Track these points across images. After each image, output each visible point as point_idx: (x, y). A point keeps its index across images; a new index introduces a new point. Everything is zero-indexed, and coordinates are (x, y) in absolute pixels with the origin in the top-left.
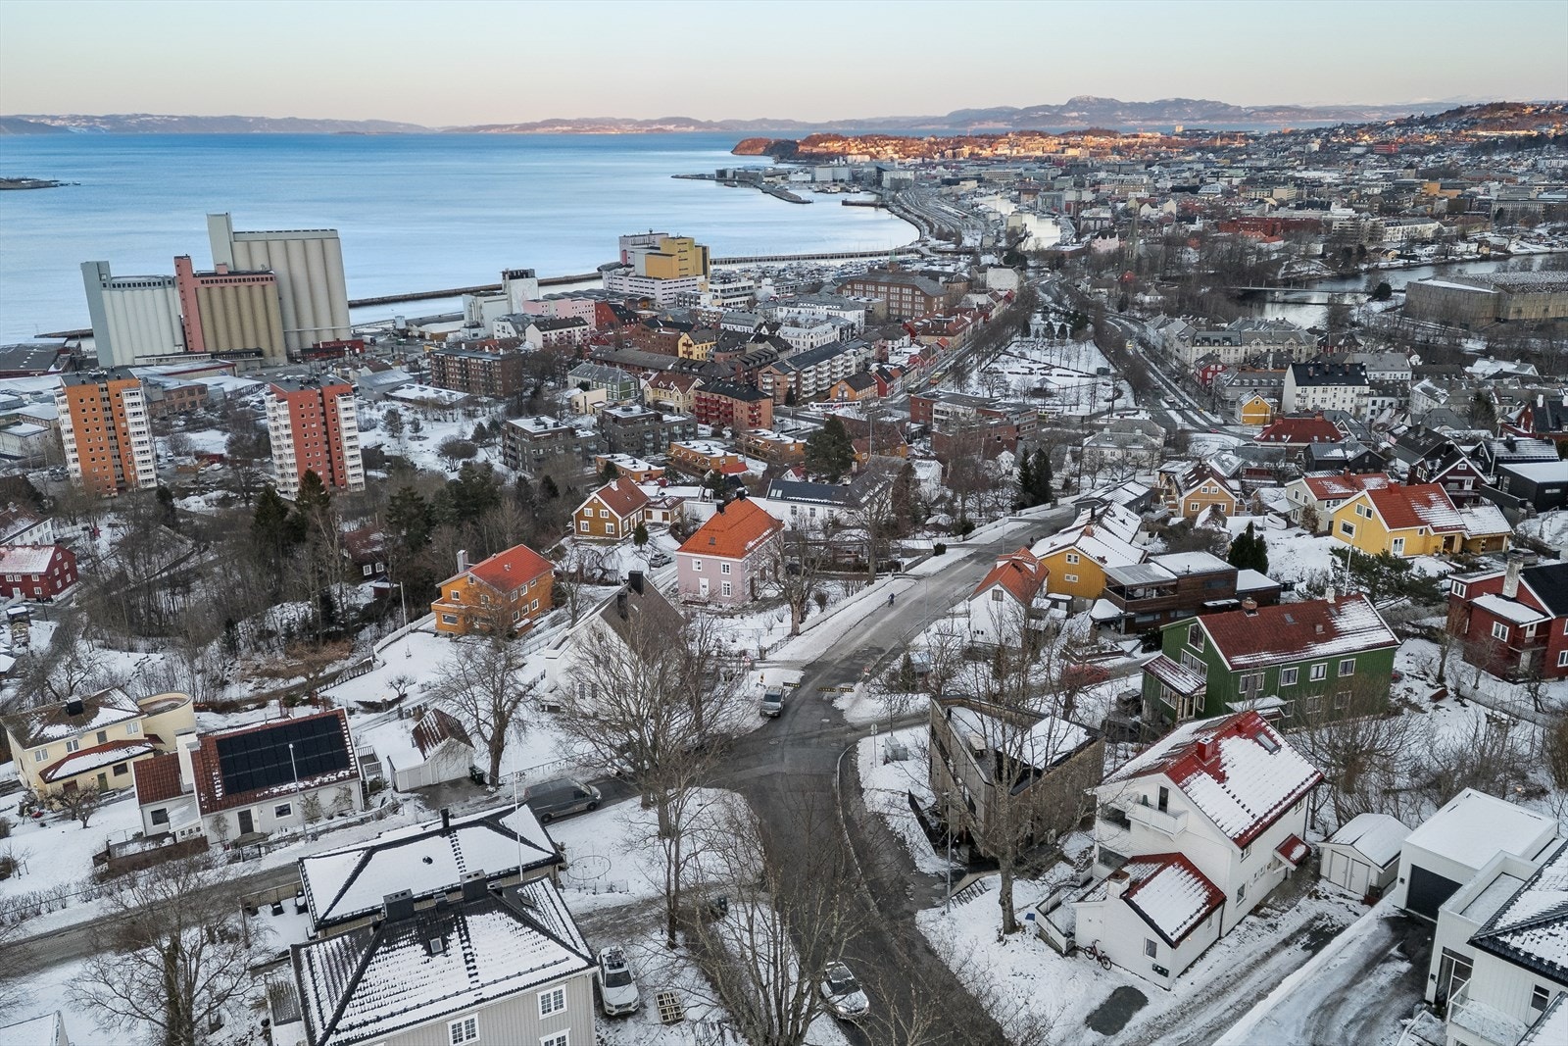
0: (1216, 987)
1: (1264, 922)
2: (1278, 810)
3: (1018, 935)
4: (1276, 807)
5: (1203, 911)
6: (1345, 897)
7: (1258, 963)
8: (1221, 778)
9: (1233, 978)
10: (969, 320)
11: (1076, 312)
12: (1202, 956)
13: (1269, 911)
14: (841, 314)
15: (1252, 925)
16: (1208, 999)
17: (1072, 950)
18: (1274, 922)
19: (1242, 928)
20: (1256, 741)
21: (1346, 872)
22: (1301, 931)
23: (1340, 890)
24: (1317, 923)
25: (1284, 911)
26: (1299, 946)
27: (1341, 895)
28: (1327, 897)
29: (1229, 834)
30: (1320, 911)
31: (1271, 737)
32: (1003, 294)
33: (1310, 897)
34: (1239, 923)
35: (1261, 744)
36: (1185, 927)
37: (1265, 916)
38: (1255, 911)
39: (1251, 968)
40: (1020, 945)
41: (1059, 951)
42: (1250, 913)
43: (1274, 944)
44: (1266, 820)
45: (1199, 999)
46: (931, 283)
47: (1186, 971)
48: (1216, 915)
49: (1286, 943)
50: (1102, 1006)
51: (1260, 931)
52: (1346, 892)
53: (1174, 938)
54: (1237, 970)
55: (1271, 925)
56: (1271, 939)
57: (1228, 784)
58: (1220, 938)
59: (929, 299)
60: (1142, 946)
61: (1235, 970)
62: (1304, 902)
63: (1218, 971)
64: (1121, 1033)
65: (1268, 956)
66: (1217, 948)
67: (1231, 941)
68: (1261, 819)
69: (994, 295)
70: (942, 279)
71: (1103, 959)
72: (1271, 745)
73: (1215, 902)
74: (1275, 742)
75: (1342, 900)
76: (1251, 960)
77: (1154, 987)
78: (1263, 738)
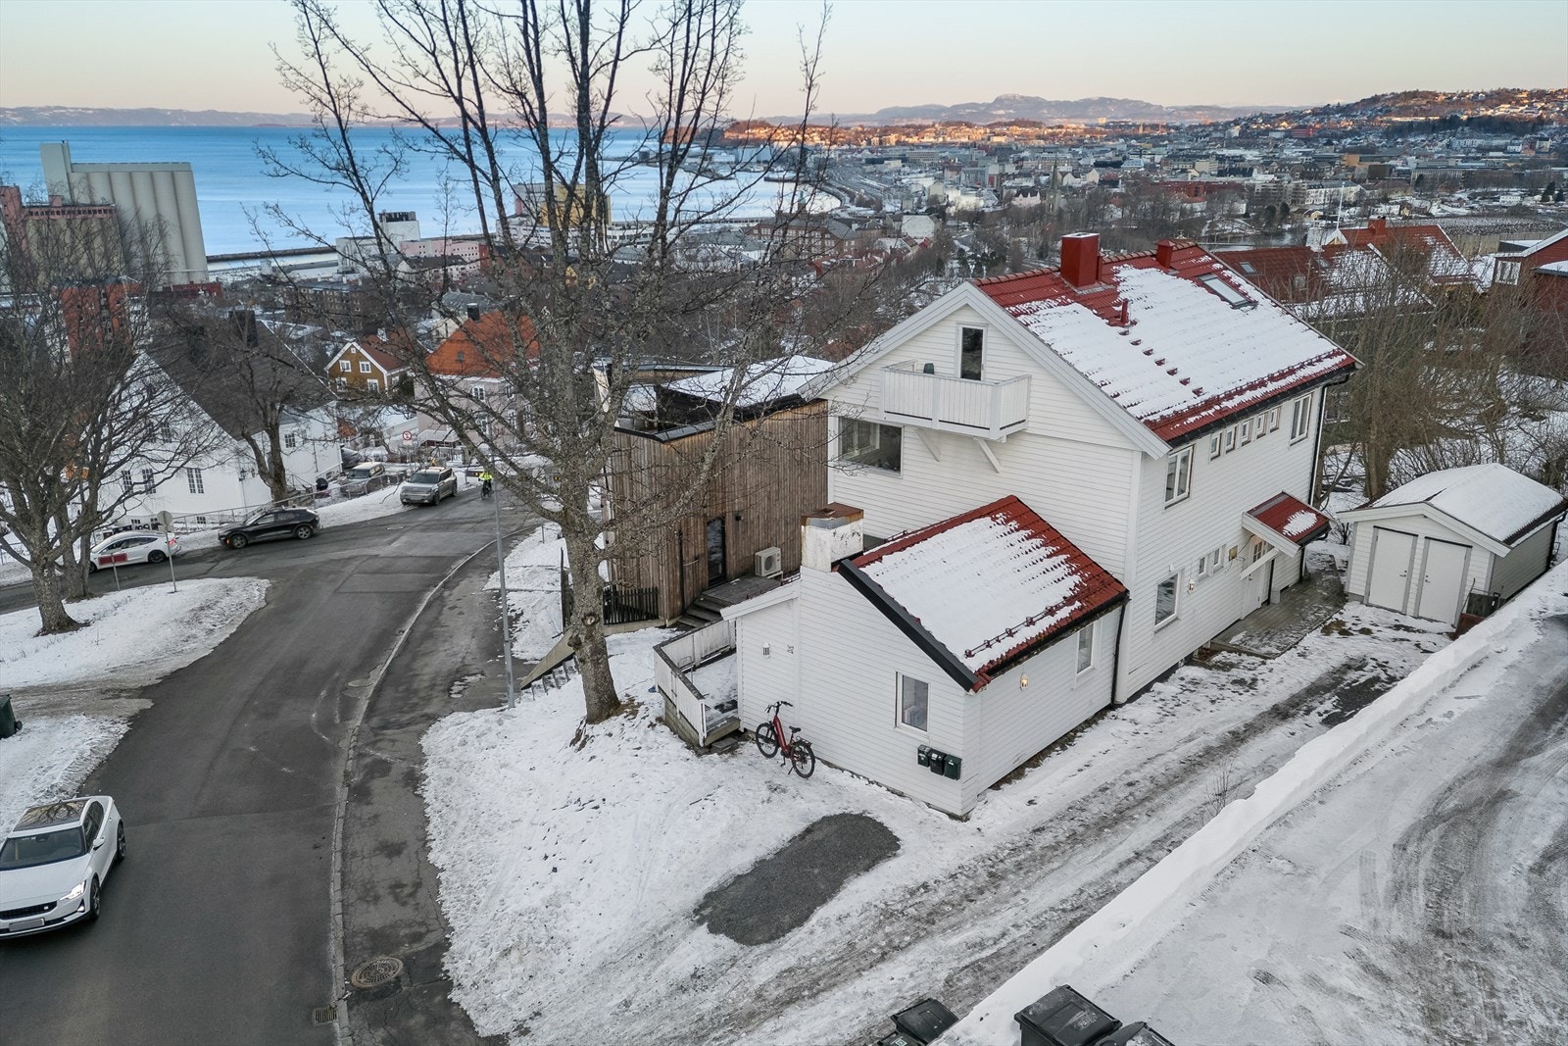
0: (1096, 809)
1: (1223, 677)
2: (1259, 393)
3: (614, 723)
4: (1252, 387)
5: (1064, 613)
6: (1408, 629)
7: (1209, 755)
8: (1120, 319)
9: (1144, 787)
10: (879, 259)
11: (993, 254)
12: (1065, 741)
13: (1233, 658)
14: (744, 253)
15: (1195, 682)
16: (1074, 838)
17: (726, 738)
18: (1247, 676)
19: (1169, 689)
20: (1202, 284)
21: (1408, 575)
22: (1315, 690)
23: (1392, 618)
24: (1352, 675)
25: (1266, 657)
26: (1314, 718)
27: (1398, 627)
28: (1366, 631)
29: (1136, 411)
30: (1354, 653)
31: (1236, 287)
32: (919, 241)
33: (1327, 631)
34: (1164, 678)
35: (1213, 292)
36: (1009, 644)
37: (1226, 667)
38: (1202, 657)
39: (1192, 766)
40: (612, 743)
41: (692, 745)
42: (1189, 661)
43: (1250, 715)
44: (1229, 404)
45: (1047, 839)
46: (843, 228)
47: (1018, 773)
48: (1102, 628)
49: (1281, 713)
50: (760, 865)
51: (1214, 692)
52: (1409, 621)
53: (974, 665)
54: (1156, 769)
55: (1241, 682)
56: (1241, 708)
57: (1135, 333)
58: (1113, 706)
59: (840, 242)
60: (888, 698)
61: (1149, 770)
62: (1313, 639)
63: (1105, 770)
64: (797, 935)
65: (1237, 739)
66: (1106, 726)
67: (1145, 711)
68: (1217, 400)
69: (908, 239)
70: (855, 226)
71: (798, 752)
72: (1236, 298)
73: (1099, 600)
74: (1244, 294)
75: (1402, 634)
76: (1194, 748)
77: (924, 813)
78: (1215, 284)
